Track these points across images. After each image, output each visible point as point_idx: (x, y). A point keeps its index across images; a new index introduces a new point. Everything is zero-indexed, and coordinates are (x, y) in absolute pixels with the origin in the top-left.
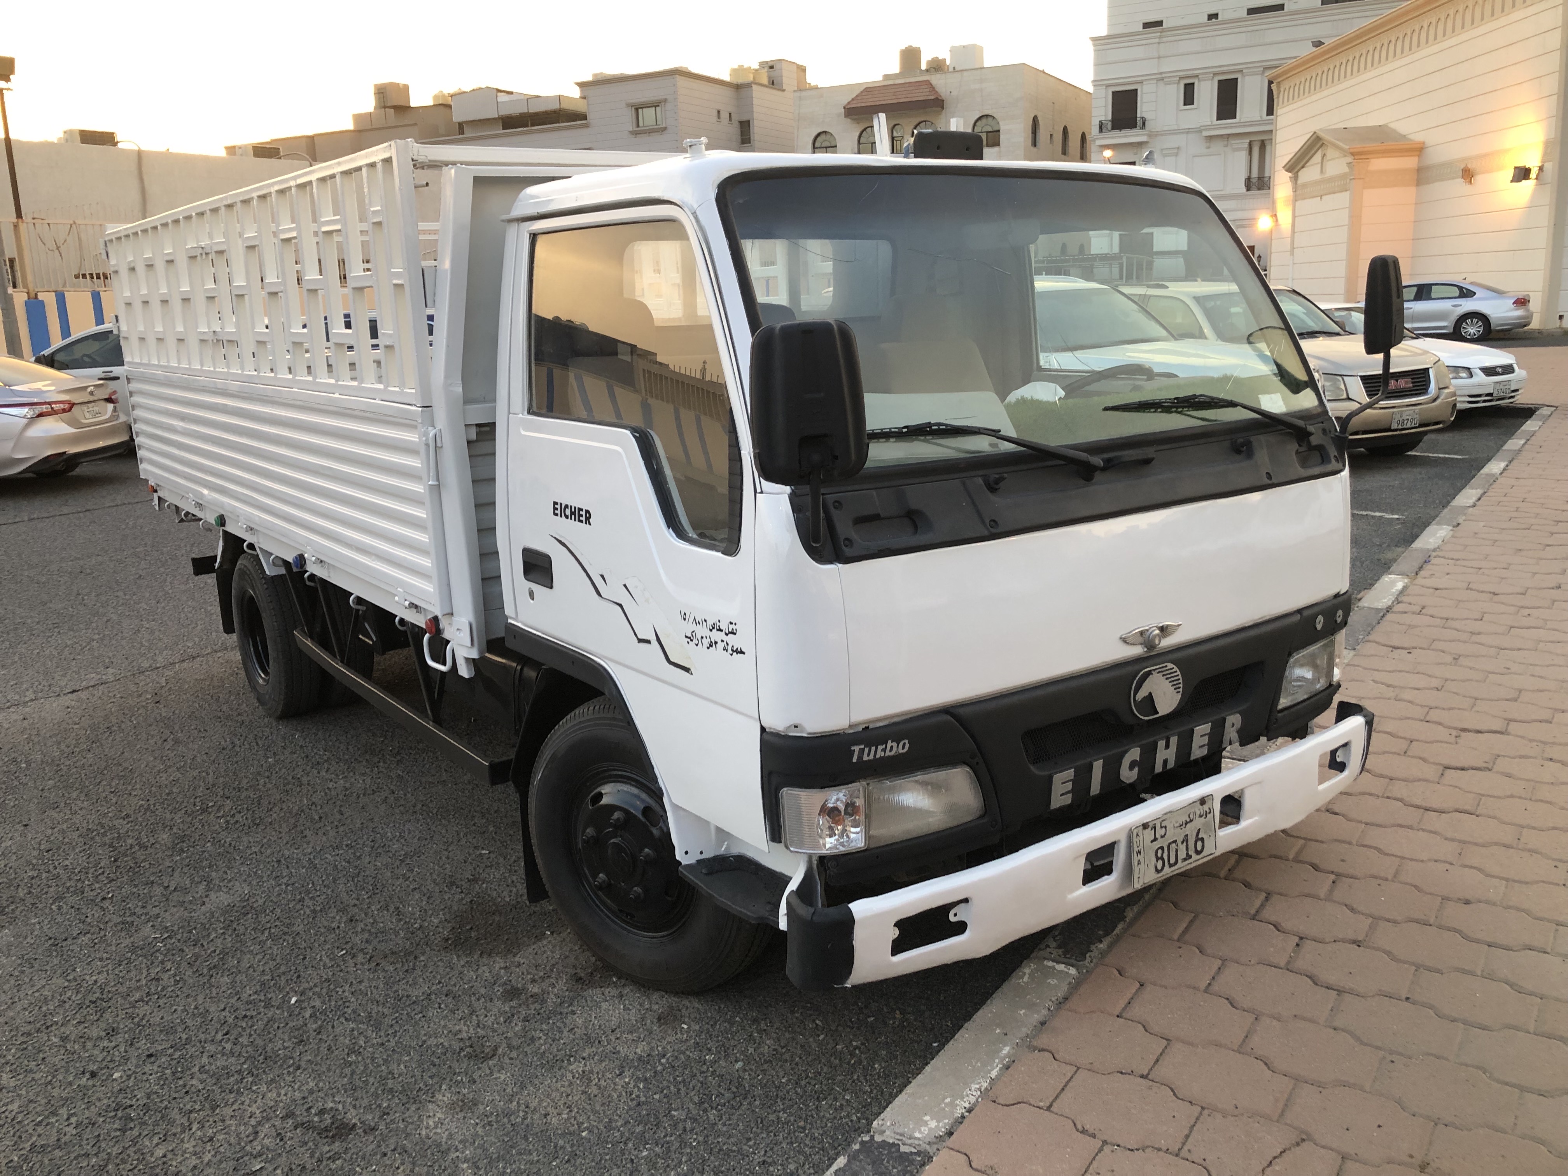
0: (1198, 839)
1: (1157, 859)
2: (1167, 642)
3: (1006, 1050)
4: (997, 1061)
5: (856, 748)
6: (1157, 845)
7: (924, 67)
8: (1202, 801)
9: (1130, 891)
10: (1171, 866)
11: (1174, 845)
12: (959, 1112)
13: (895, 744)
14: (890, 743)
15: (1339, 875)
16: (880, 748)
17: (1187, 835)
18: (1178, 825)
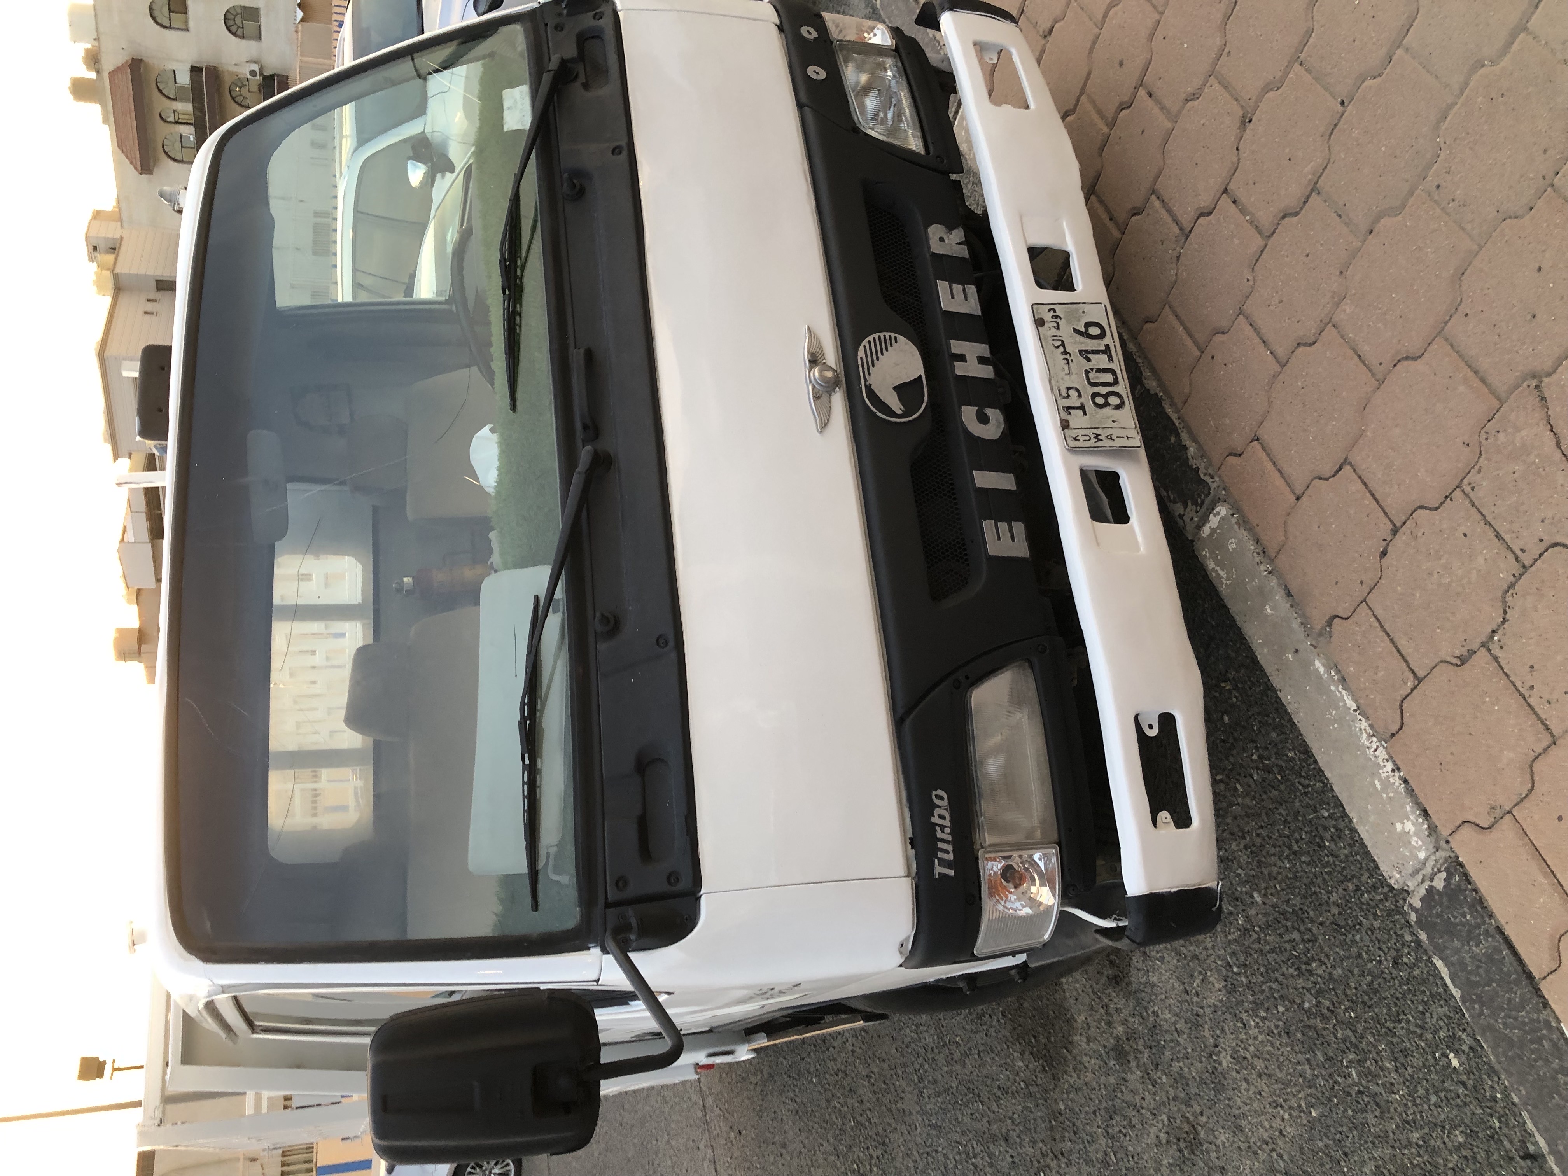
0: (1085, 334)
1: (1107, 404)
2: (831, 356)
3: (1319, 666)
4: (1333, 688)
5: (938, 870)
6: (1090, 406)
7: (93, 75)
8: (1039, 323)
9: (1142, 452)
10: (1116, 382)
11: (1091, 375)
12: (1395, 780)
13: (937, 812)
14: (935, 820)
15: (1141, 83)
16: (939, 834)
17: (1080, 351)
18: (1066, 367)
